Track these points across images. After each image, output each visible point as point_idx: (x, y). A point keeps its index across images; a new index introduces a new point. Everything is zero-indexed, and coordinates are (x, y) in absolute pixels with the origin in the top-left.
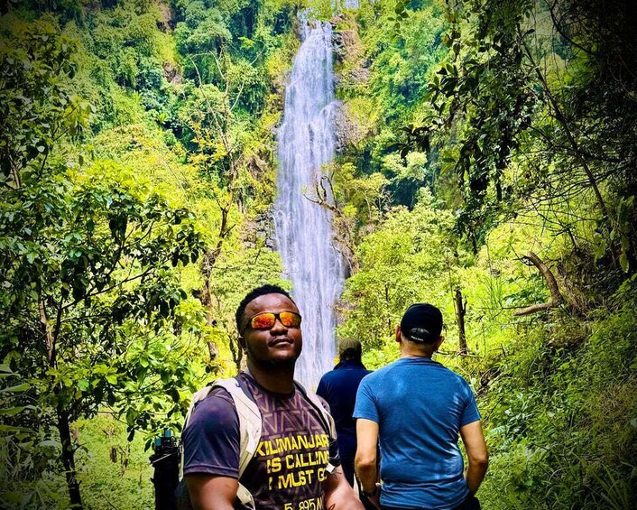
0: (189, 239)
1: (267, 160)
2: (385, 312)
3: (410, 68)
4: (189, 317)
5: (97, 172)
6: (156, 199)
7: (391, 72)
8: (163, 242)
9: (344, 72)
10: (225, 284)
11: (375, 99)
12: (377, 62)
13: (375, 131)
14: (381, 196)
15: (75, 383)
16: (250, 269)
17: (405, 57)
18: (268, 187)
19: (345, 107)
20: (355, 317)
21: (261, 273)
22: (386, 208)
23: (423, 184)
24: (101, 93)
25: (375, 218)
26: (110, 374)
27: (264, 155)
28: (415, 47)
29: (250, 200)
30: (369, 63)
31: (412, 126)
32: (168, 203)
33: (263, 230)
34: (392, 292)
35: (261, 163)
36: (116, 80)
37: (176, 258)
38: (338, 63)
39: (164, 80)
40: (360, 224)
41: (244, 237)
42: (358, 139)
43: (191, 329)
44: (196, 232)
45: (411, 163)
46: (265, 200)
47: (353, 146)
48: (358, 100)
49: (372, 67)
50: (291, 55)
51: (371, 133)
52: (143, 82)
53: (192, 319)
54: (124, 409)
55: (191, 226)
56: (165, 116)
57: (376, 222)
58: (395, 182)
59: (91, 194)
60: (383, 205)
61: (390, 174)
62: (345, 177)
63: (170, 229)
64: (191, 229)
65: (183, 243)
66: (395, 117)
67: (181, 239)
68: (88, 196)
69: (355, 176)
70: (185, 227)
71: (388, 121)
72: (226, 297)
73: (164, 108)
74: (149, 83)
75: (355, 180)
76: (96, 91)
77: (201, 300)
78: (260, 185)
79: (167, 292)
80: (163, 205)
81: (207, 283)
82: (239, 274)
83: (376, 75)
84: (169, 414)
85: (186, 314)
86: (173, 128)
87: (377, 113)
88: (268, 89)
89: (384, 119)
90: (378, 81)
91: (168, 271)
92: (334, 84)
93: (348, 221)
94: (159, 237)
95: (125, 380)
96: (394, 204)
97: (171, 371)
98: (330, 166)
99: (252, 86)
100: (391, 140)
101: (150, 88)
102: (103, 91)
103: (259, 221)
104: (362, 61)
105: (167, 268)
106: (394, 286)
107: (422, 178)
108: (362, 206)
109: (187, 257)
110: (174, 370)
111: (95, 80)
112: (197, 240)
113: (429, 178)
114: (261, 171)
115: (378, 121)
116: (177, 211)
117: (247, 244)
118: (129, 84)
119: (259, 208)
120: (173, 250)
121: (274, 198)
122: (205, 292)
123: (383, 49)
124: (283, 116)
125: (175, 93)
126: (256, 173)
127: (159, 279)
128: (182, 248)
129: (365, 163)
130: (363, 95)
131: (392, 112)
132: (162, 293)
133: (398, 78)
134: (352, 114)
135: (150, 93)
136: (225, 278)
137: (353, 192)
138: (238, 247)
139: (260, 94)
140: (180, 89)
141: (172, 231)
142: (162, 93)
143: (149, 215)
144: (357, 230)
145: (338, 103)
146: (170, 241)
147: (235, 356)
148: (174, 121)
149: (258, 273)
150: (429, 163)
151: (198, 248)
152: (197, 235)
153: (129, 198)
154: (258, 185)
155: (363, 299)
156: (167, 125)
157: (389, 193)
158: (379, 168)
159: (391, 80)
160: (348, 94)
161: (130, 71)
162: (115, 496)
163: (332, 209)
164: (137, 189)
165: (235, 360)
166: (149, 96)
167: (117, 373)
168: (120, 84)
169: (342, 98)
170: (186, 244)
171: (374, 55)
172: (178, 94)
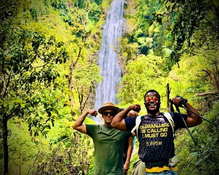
0: (63, 54)
1: (99, 35)
2: (135, 90)
3: (150, 10)
4: (60, 84)
5: (32, 26)
6: (52, 38)
7: (143, 11)
8: (53, 54)
9: (127, 10)
10: (80, 75)
11: (137, 19)
12: (138, 8)
13: (136, 29)
14: (136, 50)
15: (8, 105)
16: (89, 71)
17: (148, 6)
18: (98, 44)
19: (127, 21)
20: (123, 91)
21: (92, 73)
22: (138, 55)
23: (151, 49)
24: (46, 8)
25: (134, 58)
26: (23, 103)
27: (98, 34)
28: (152, 4)
29: (91, 48)
30: (136, 7)
31: (155, 13)
32: (56, 39)
33: (95, 58)
34: (138, 83)
35: (97, 36)
36: (51, 5)
37: (57, 60)
38: (126, 7)
39: (67, 6)
40: (128, 59)
41: (88, 60)
42: (130, 32)
43: (60, 89)
44: (66, 52)
45: (147, 41)
46: (97, 49)
47: (128, 33)
48: (131, 19)
49: (137, 9)
50: (110, 3)
51: (134, 30)
52: (60, 6)
53: (61, 85)
54: (27, 118)
55: (65, 49)
56: (67, 18)
57: (134, 59)
58: (141, 47)
59: (25, 32)
60: (137, 53)
61: (140, 44)
62: (125, 43)
63: (56, 49)
64: (64, 50)
65: (61, 55)
66: (143, 26)
67: (60, 54)
68: (24, 32)
69: (128, 43)
70: (62, 49)
71: (141, 27)
72: (80, 80)
73: (66, 15)
74: (62, 7)
75: (128, 44)
76: (44, 8)
77: (68, 79)
78: (96, 44)
79: (51, 73)
80: (55, 40)
81: (71, 73)
82: (85, 72)
83: (138, 12)
84: (46, 121)
85: (59, 83)
86: (69, 22)
87: (137, 24)
88: (102, 13)
89: (139, 26)
90: (138, 14)
91: (53, 65)
92: (124, 13)
93: (124, 58)
94: (52, 52)
95: (29, 106)
96: (140, 54)
97: (49, 104)
98: (120, 39)
99: (96, 11)
100: (141, 33)
101: (62, 9)
102: (47, 8)
103: (94, 55)
104: (134, 7)
105: (53, 64)
106: (139, 81)
107: (151, 47)
108: (129, 54)
109: (62, 61)
110: (50, 104)
111: (44, 4)
112: (66, 55)
113: (153, 47)
114: (96, 39)
115: (137, 26)
116: (59, 43)
117: (89, 62)
118: (55, 6)
119: (94, 51)
120: (57, 57)
121: (100, 48)
122: (70, 76)
123: (141, 4)
124: (105, 22)
125: (71, 11)
126: (95, 39)
127: (49, 68)
128: (60, 57)
129: (132, 40)
130: (133, 17)
131: (142, 24)
132: (49, 73)
133: (145, 13)
134: (129, 23)
135: (62, 10)
136: (80, 73)
137: (127, 48)
138: (86, 63)
139: (99, 14)
140: (72, 10)
141: (57, 50)
142: (66, 10)
143: (48, 43)
144: (127, 61)
145: (124, 19)
146: (56, 54)
147: (80, 100)
148: (69, 20)
149: (91, 73)
150: (153, 42)
151: (66, 58)
152: (66, 53)
153: (41, 36)
154: (95, 44)
155: (127, 85)
156: (67, 21)
157: (139, 50)
158: (136, 42)
159: (143, 13)
160: (128, 17)
161: (56, 2)
162: (28, 149)
163: (119, 53)
164: (45, 33)
165: (80, 102)
166: (62, 11)
167: (26, 103)
168: (53, 6)
169: (126, 18)
170: (62, 56)
171: (138, 5)
172: (72, 11)
